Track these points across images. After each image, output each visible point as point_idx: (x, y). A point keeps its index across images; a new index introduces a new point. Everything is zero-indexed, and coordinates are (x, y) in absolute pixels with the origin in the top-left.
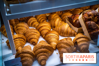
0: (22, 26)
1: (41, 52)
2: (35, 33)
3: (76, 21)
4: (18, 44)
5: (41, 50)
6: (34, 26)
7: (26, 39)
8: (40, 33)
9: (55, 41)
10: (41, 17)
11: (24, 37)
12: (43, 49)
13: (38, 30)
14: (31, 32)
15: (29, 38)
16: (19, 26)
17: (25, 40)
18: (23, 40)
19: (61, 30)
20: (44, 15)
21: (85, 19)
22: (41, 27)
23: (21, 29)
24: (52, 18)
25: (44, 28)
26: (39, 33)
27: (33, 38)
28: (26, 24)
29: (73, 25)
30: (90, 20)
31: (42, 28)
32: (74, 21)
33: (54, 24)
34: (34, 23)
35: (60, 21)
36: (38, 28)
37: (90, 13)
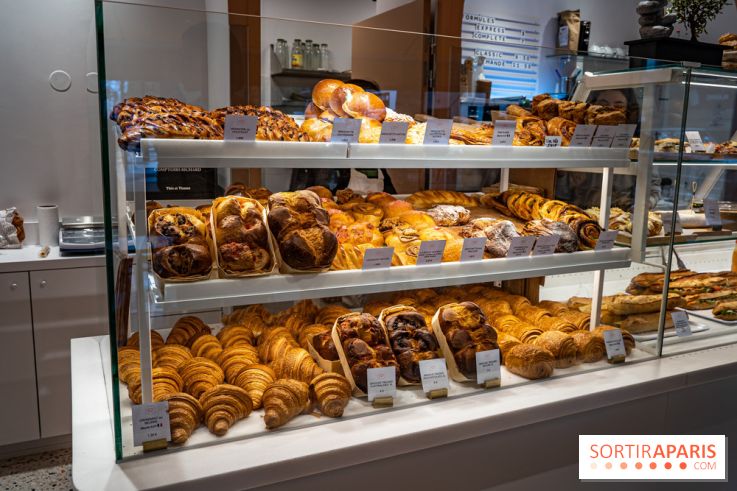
0: (173, 354)
1: (219, 404)
2: (210, 370)
3: (327, 343)
4: (160, 392)
5: (218, 398)
6: (211, 358)
7: (181, 382)
8: (225, 372)
9: (259, 389)
10: (233, 336)
11: (178, 377)
12: (223, 397)
13: (221, 365)
14: (199, 365)
15: (191, 382)
16: (166, 354)
17: (178, 385)
18: (174, 383)
19: (284, 365)
20: (245, 330)
21: (344, 333)
22: (230, 356)
23: (170, 360)
24: (269, 337)
25: (238, 358)
26: (221, 371)
27: (202, 381)
28: (187, 349)
29: (320, 354)
30: (353, 335)
31: (231, 361)
32: (324, 344)
33: (270, 352)
34: (212, 351)
35: (289, 346)
36: (220, 360)
37: (355, 319)
